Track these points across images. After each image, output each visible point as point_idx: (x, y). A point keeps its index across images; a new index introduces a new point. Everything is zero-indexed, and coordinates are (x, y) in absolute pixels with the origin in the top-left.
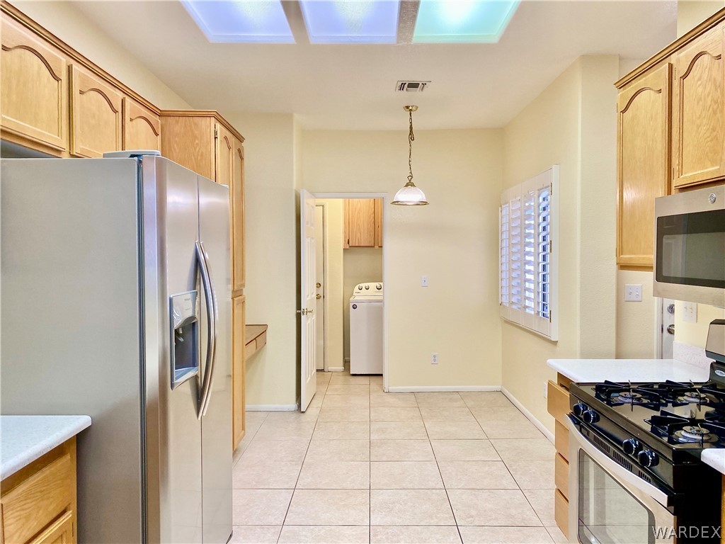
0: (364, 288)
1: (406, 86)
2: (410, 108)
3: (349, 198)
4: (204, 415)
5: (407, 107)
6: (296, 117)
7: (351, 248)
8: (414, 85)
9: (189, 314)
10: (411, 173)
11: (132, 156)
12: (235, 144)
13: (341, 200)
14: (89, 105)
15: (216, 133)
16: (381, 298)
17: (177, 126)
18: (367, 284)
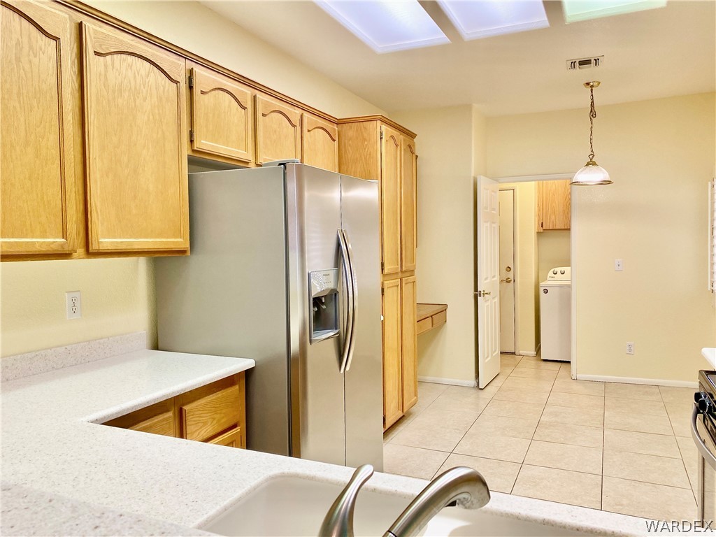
0: (559, 273)
1: (577, 64)
2: (591, 84)
3: (543, 180)
4: (348, 369)
5: (588, 84)
6: (475, 106)
7: (544, 232)
8: (587, 62)
9: (331, 286)
10: (592, 151)
11: (280, 164)
12: (404, 140)
13: (533, 182)
14: (272, 124)
15: (381, 134)
16: (569, 283)
17: (350, 131)
18: (563, 269)
